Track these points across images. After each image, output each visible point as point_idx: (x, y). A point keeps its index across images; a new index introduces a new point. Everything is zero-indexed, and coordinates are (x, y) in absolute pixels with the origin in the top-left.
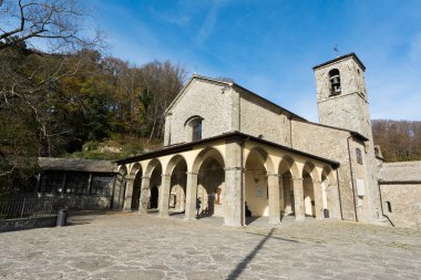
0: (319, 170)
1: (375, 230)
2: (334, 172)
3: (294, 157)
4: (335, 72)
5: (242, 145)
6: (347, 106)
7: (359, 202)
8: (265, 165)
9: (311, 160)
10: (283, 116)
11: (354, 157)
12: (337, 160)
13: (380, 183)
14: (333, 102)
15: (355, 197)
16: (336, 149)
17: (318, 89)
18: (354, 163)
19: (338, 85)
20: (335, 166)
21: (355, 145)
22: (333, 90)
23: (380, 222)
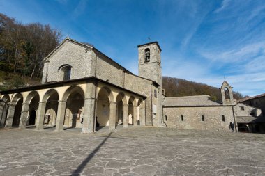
0: (137, 100)
1: (159, 129)
2: (144, 102)
3: (125, 93)
4: (147, 50)
5: (96, 85)
6: (152, 68)
7: (154, 116)
8: (109, 97)
9: (133, 95)
10: (120, 70)
11: (153, 94)
12: (146, 95)
13: (164, 107)
14: (145, 65)
15: (153, 113)
16: (145, 90)
17: (139, 58)
18: (153, 98)
19: (149, 57)
20: (145, 98)
21: (154, 88)
22: (146, 59)
23: (162, 126)
